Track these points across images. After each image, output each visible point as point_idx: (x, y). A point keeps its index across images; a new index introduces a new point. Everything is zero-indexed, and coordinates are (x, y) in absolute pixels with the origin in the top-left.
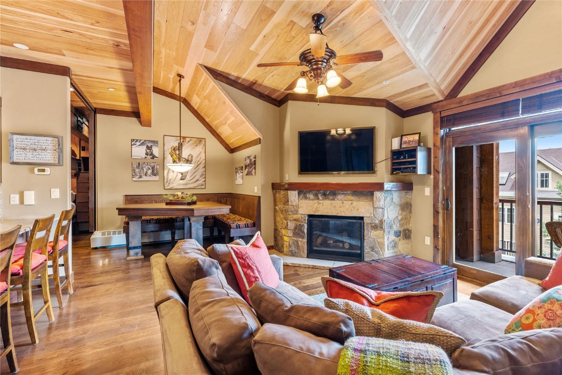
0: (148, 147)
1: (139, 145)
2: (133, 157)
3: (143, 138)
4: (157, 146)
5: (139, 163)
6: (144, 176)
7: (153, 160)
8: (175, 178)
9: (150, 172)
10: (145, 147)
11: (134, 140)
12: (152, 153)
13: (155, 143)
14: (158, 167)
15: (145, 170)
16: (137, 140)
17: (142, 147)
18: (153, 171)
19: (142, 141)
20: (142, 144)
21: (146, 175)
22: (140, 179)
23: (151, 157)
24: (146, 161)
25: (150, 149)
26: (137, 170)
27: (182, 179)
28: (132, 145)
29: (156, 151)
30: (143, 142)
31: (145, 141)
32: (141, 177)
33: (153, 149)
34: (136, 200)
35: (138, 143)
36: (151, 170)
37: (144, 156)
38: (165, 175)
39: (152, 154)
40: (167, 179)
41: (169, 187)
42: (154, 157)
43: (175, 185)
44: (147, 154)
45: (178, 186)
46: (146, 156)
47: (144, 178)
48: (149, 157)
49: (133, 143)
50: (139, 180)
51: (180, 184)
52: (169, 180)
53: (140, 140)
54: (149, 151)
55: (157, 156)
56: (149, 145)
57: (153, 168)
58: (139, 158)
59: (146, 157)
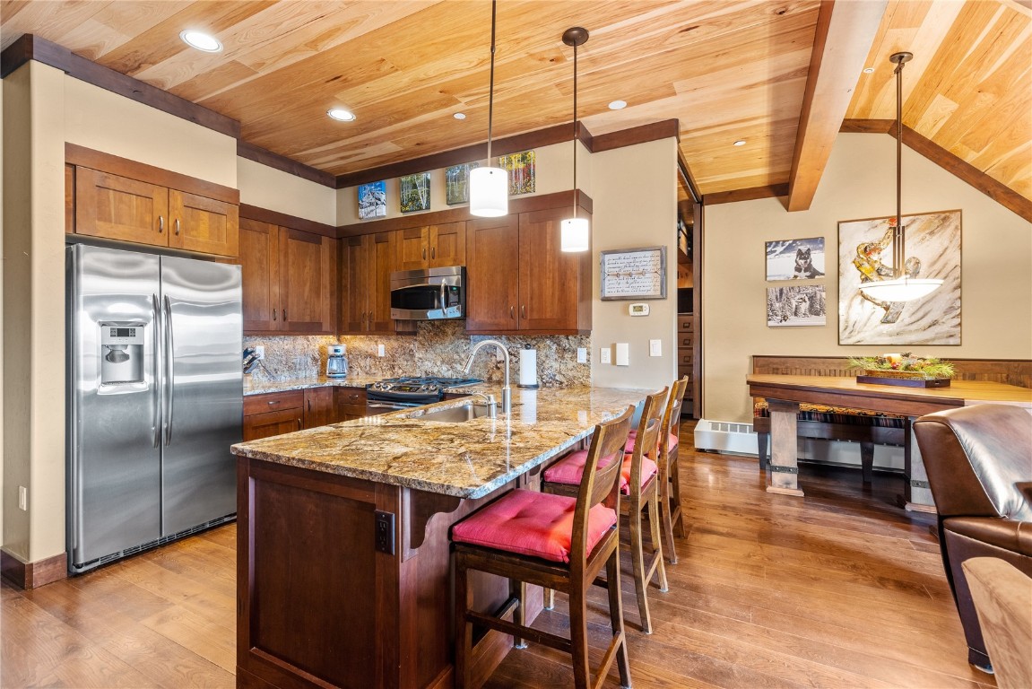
0: (800, 254)
1: (781, 253)
2: (768, 279)
3: (790, 236)
4: (821, 249)
5: (781, 291)
6: (793, 317)
7: (812, 281)
8: (869, 319)
9: (805, 307)
10: (793, 255)
11: (771, 243)
12: (810, 265)
13: (818, 241)
14: (824, 294)
15: (794, 304)
16: (777, 242)
17: (788, 254)
18: (811, 306)
19: (787, 244)
20: (789, 249)
21: (796, 314)
22: (784, 323)
23: (808, 274)
24: (795, 284)
25: (805, 258)
26: (777, 305)
27: (885, 321)
28: (766, 254)
29: (819, 260)
30: (790, 245)
31: (795, 241)
32: (785, 318)
33: (812, 256)
34: (775, 366)
35: (779, 249)
36: (808, 302)
37: (793, 273)
38: (842, 312)
39: (809, 268)
40: (846, 321)
41: (851, 341)
42: (814, 273)
43: (867, 336)
44: (798, 269)
45: (877, 339)
46: (797, 273)
47: (793, 321)
48: (803, 275)
49: (769, 250)
50: (780, 324)
51: (880, 334)
52: (851, 324)
53: (784, 241)
54: (803, 261)
55: (822, 271)
56: (804, 248)
57: (811, 298)
58: (782, 278)
59: (796, 277)
